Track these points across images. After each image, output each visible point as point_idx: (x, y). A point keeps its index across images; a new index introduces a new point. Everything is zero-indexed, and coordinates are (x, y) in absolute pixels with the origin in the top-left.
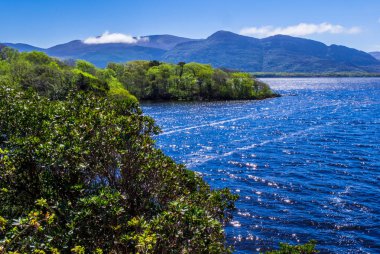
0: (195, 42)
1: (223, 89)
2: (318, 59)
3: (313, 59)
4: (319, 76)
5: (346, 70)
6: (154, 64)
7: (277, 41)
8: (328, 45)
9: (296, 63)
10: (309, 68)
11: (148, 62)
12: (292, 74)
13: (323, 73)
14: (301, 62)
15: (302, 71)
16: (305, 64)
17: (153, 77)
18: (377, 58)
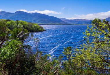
1: (32, 29)
3: (46, 20)
5: (55, 23)
6: (8, 20)
8: (50, 16)
9: (41, 21)
11: (6, 20)
15: (43, 23)
16: (44, 21)
17: (9, 25)
18: (62, 20)
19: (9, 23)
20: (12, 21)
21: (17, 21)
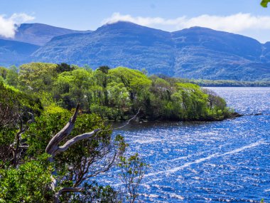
0: (79, 34)
1: (169, 107)
2: (248, 61)
3: (243, 62)
4: (252, 86)
6: (64, 68)
7: (194, 35)
9: (219, 66)
10: (236, 74)
12: (216, 82)
13: (257, 81)
14: (226, 66)
15: (229, 78)
16: (233, 68)
17: (66, 88)
19: (65, 78)
20: (81, 70)
21: (104, 69)
